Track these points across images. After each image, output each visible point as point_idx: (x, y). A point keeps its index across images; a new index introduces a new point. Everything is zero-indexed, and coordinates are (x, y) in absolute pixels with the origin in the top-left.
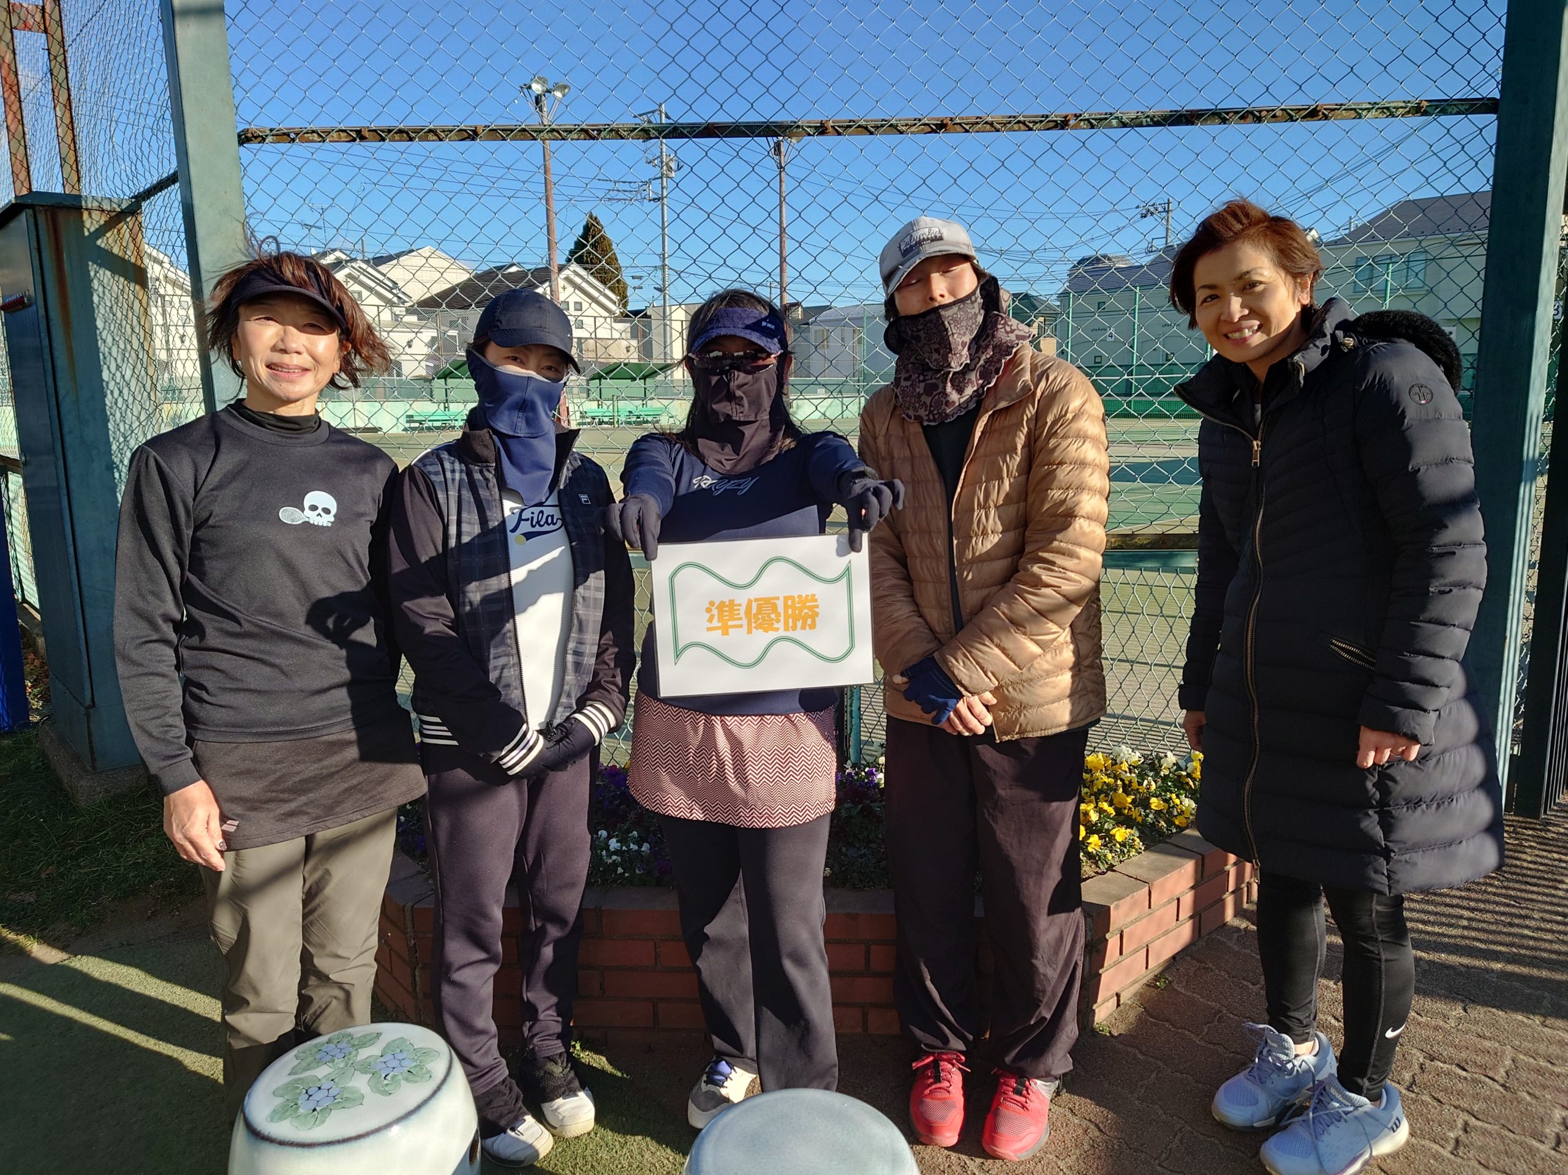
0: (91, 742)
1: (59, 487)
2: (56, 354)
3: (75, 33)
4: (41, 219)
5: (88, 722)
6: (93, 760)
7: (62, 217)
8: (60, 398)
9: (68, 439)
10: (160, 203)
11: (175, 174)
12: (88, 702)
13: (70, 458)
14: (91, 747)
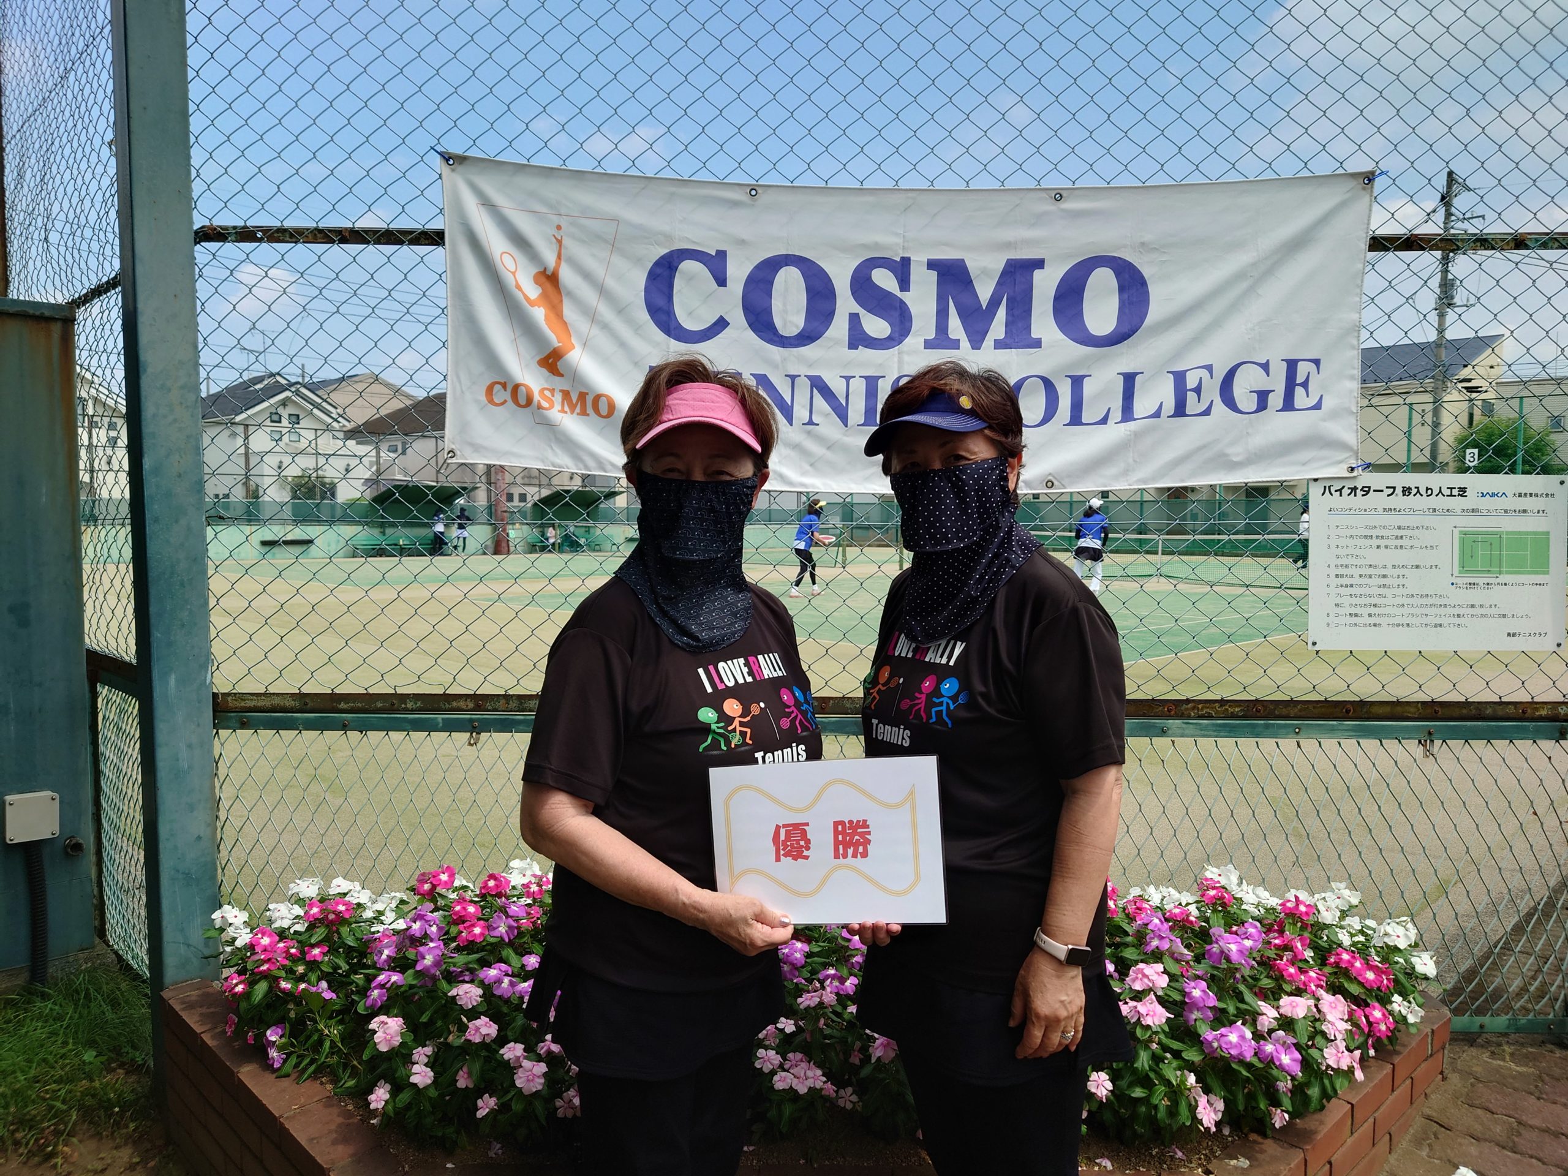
11: (116, 277)
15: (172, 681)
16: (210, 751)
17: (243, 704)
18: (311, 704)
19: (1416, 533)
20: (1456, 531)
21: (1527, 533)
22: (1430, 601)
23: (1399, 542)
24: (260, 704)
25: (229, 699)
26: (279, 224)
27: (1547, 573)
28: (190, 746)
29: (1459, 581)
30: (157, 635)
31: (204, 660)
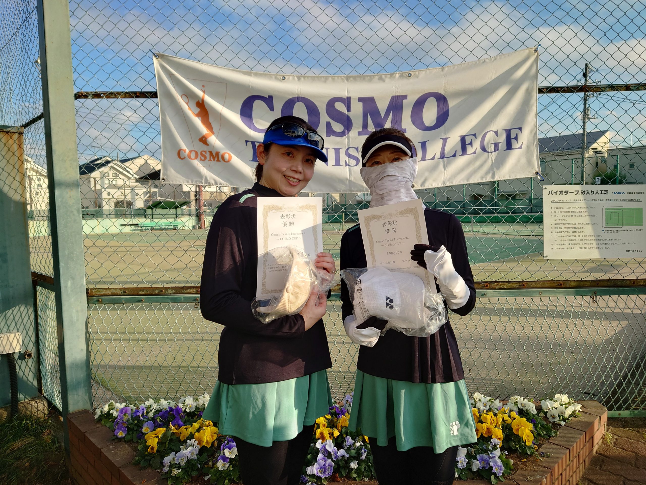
11: (41, 115)
15: (69, 284)
17: (99, 293)
18: (128, 292)
19: (587, 210)
20: (604, 208)
21: (633, 209)
23: (581, 214)
24: (107, 293)
25: (93, 291)
27: (642, 225)
29: (606, 229)
30: (62, 264)
31: (82, 275)
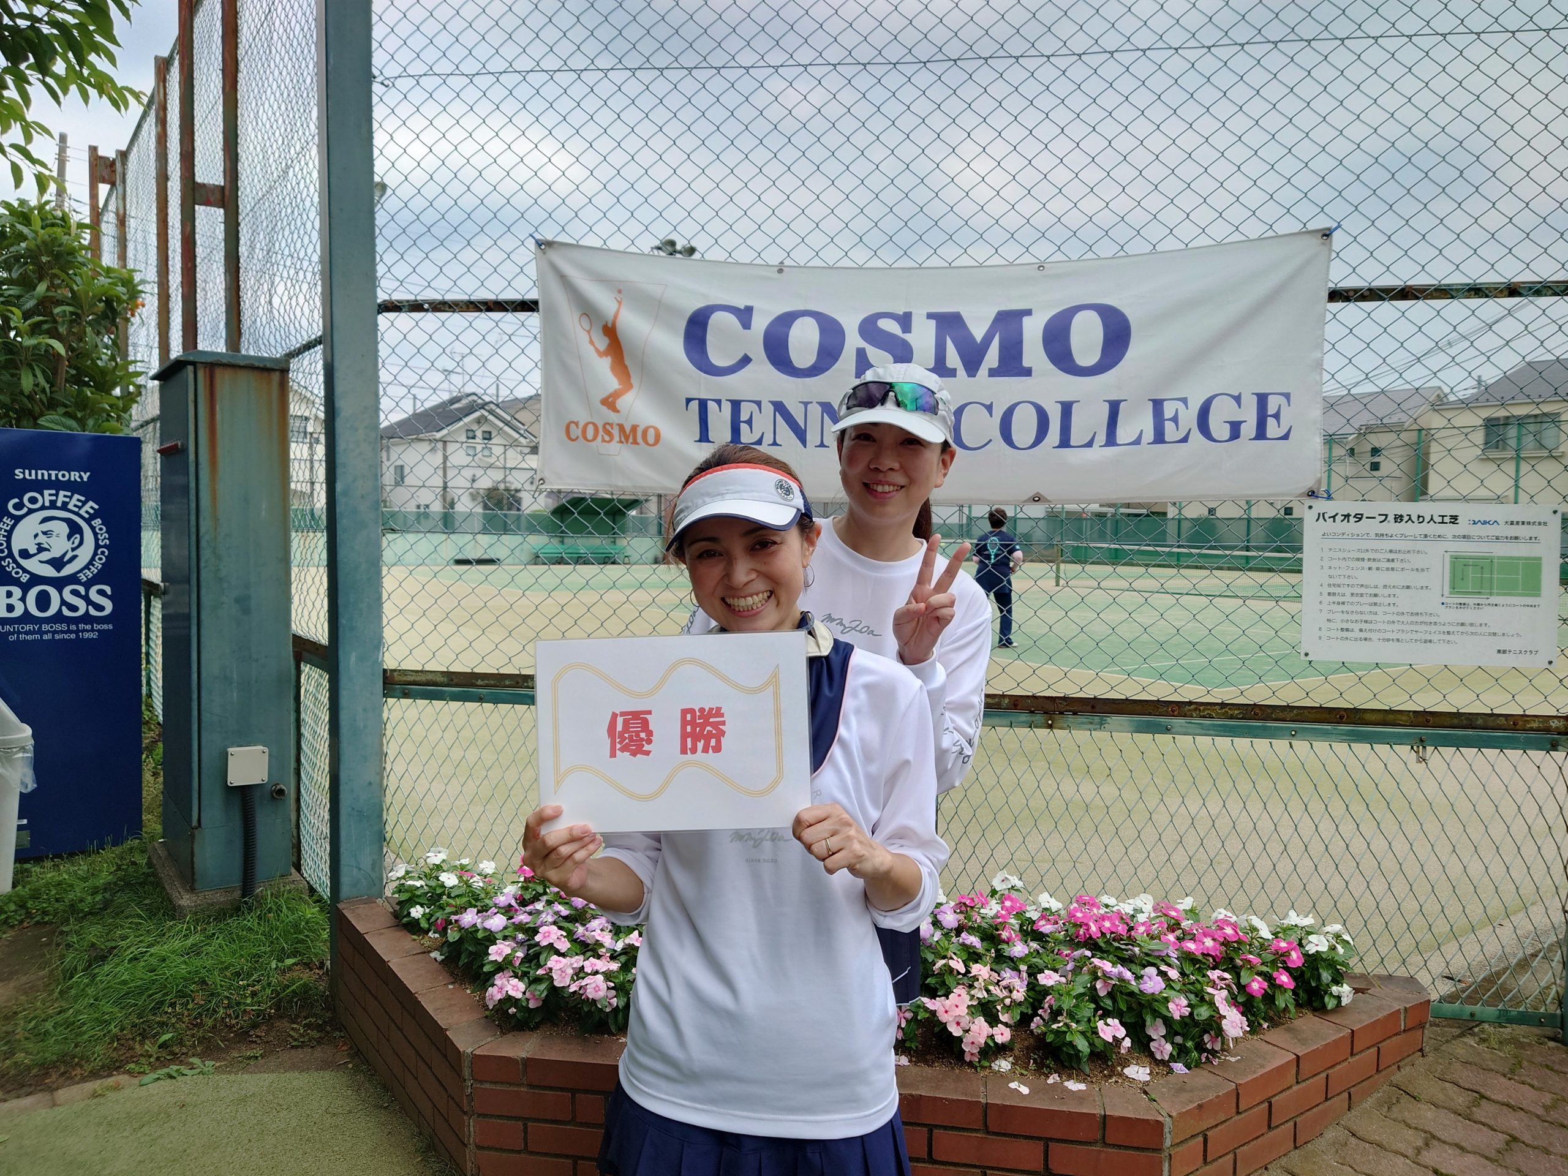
0: (192, 863)
1: (188, 617)
2: (202, 494)
3: (249, 208)
4: (201, 374)
5: (193, 842)
6: (193, 881)
7: (219, 373)
8: (201, 534)
9: (204, 574)
10: (306, 362)
11: (320, 337)
12: (195, 823)
13: (203, 592)
14: (193, 868)
15: (353, 658)
16: (380, 715)
17: (405, 678)
18: (455, 681)
19: (1407, 556)
20: (1447, 556)
21: (1519, 558)
22: (1419, 619)
23: (1390, 565)
24: (418, 678)
25: (395, 674)
26: (440, 298)
27: (1539, 595)
28: (365, 710)
29: (1449, 600)
30: (343, 621)
31: (377, 643)
